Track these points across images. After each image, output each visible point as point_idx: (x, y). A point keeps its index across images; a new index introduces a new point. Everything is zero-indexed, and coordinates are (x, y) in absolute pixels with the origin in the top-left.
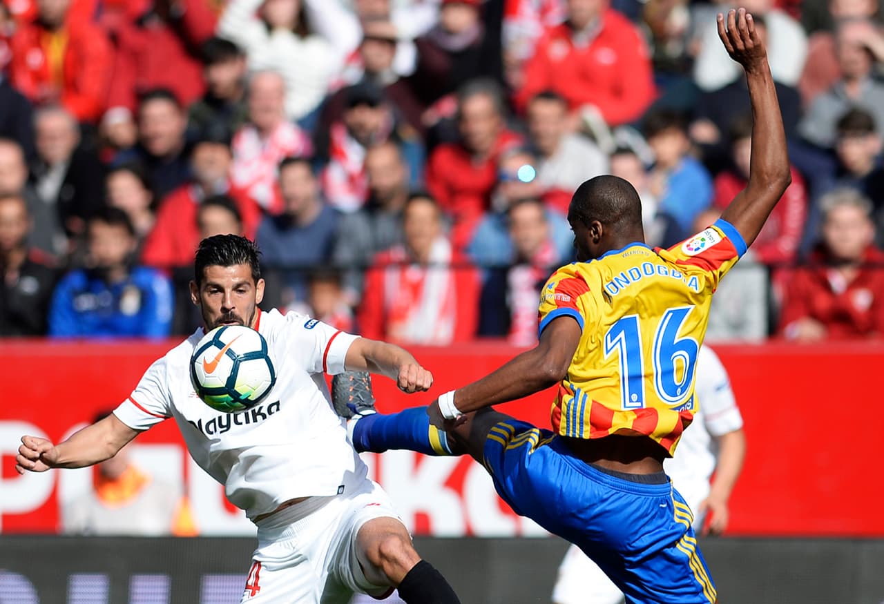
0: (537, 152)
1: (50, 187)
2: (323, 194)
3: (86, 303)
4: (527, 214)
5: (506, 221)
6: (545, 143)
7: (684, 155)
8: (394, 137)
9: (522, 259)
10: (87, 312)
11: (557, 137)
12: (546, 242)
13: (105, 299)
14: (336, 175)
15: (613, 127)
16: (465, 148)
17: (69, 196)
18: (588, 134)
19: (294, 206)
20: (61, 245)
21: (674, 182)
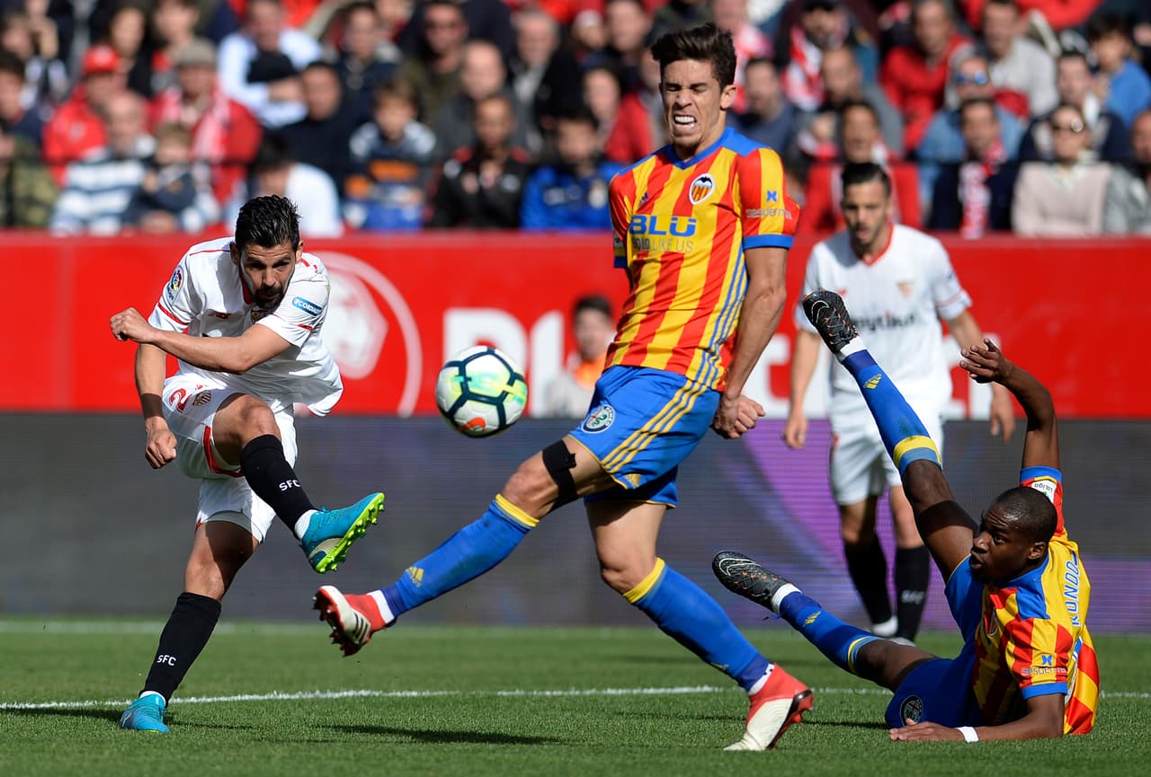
0: (990, 55)
1: (527, 87)
2: (784, 94)
3: (556, 197)
4: (979, 113)
5: (959, 120)
6: (998, 46)
7: (1126, 58)
8: (850, 42)
9: (973, 156)
10: (557, 206)
11: (1008, 42)
12: (998, 140)
13: (573, 192)
14: (795, 76)
15: (1058, 32)
16: (918, 51)
17: (545, 96)
18: (1036, 38)
19: (759, 106)
20: (534, 142)
21: (1114, 85)
